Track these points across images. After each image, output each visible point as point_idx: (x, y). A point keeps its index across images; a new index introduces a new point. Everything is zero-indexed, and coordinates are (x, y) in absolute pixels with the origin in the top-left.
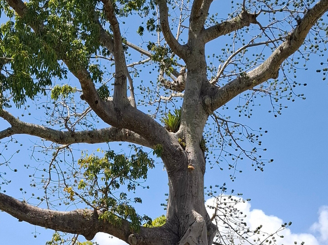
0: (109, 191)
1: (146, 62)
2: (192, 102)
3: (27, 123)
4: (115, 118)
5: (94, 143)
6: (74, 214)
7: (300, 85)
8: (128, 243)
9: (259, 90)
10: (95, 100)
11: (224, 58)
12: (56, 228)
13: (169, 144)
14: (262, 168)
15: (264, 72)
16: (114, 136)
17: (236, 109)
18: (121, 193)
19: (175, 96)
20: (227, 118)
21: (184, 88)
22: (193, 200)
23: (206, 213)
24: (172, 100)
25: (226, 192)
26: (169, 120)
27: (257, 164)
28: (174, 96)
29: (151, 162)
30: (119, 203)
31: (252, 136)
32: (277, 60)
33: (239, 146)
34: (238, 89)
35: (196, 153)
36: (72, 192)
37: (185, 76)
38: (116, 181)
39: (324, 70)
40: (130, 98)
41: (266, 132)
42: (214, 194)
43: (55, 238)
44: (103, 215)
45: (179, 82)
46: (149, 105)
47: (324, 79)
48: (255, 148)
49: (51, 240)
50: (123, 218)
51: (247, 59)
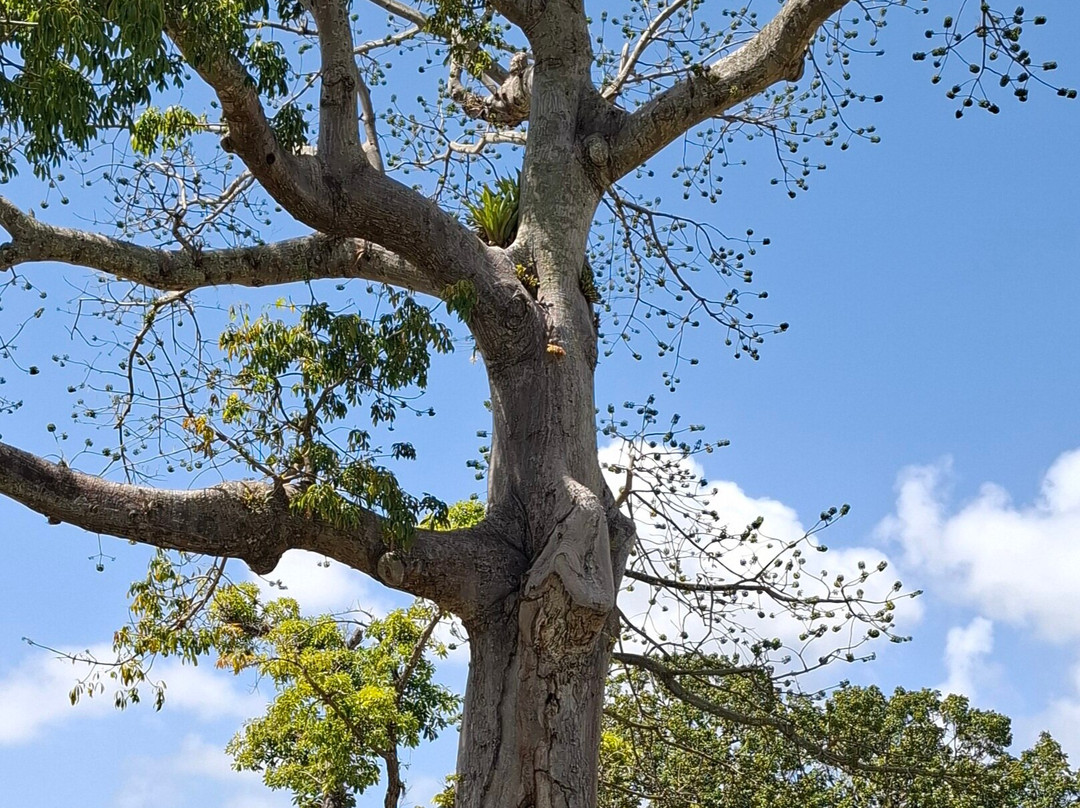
0: (315, 426)
1: (407, 37)
2: (552, 156)
3: (61, 229)
4: (325, 205)
5: (264, 284)
6: (215, 498)
7: (862, 99)
8: (378, 578)
9: (740, 119)
10: (267, 152)
11: (635, 24)
12: (162, 541)
13: (488, 281)
14: (756, 352)
15: (763, 61)
16: (321, 261)
17: (674, 176)
18: (354, 432)
19: (494, 142)
20: (649, 204)
21: (524, 113)
22: (565, 449)
23: (603, 486)
24: (487, 152)
25: (655, 422)
26: (486, 211)
27: (742, 338)
28: (491, 140)
29: (442, 335)
30: (347, 460)
31: (724, 256)
32: (799, 22)
33: (686, 288)
34: (687, 112)
35: (568, 306)
36: (209, 430)
37: (527, 77)
38: (334, 396)
39: (935, 55)
40: (366, 145)
41: (767, 242)
42: (620, 429)
43: (158, 571)
44: (301, 498)
45: (510, 97)
46: (414, 170)
47: (936, 81)
48: (734, 291)
49: (143, 579)
50: (363, 505)
51: (703, 25)
